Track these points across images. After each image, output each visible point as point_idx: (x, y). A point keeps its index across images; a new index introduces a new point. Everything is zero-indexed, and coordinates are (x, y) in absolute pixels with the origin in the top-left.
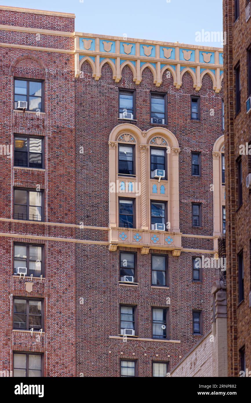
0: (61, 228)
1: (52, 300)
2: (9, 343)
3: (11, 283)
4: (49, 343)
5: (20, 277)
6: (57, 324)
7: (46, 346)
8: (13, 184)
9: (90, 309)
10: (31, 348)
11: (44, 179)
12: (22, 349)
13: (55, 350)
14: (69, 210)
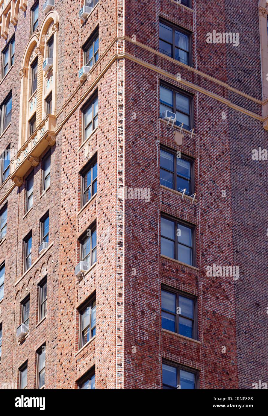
0: (212, 82)
1: (205, 164)
2: (156, 199)
3: (158, 126)
4: (202, 215)
5: (168, 123)
6: (211, 195)
7: (199, 217)
8: (158, 13)
9: (246, 190)
10: (182, 215)
11: (192, 20)
12: (172, 212)
13: (209, 226)
14: (220, 66)
